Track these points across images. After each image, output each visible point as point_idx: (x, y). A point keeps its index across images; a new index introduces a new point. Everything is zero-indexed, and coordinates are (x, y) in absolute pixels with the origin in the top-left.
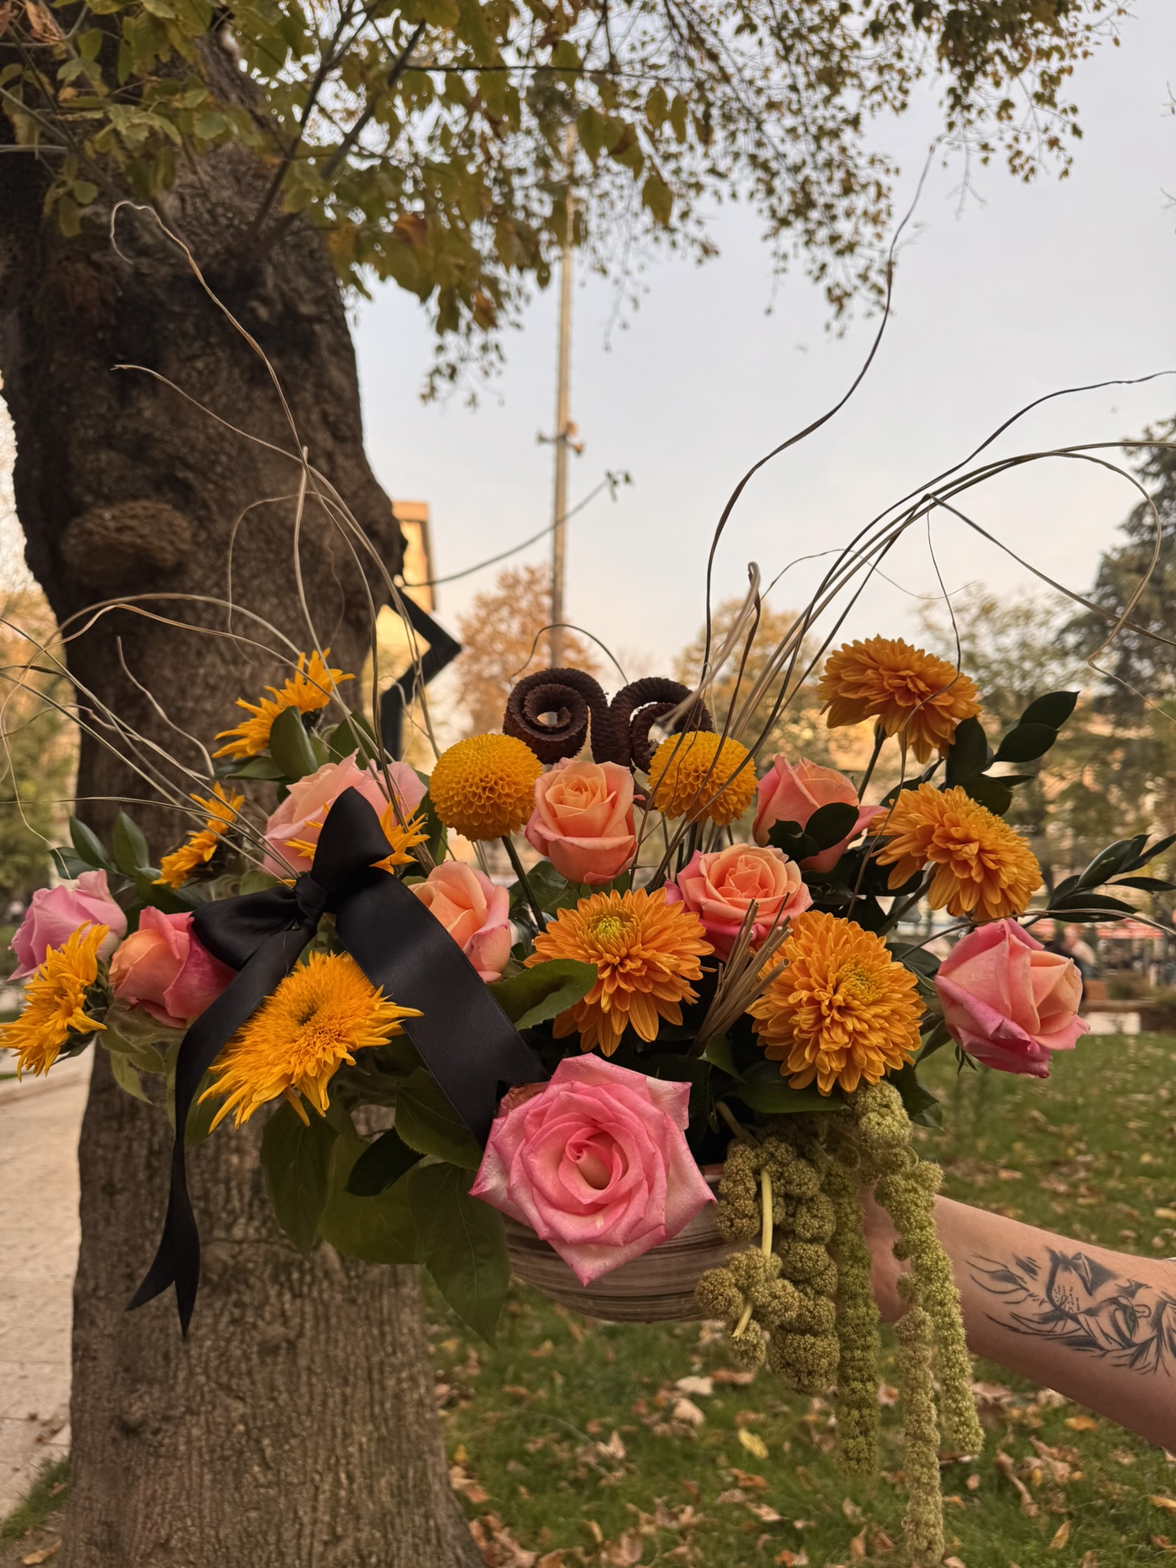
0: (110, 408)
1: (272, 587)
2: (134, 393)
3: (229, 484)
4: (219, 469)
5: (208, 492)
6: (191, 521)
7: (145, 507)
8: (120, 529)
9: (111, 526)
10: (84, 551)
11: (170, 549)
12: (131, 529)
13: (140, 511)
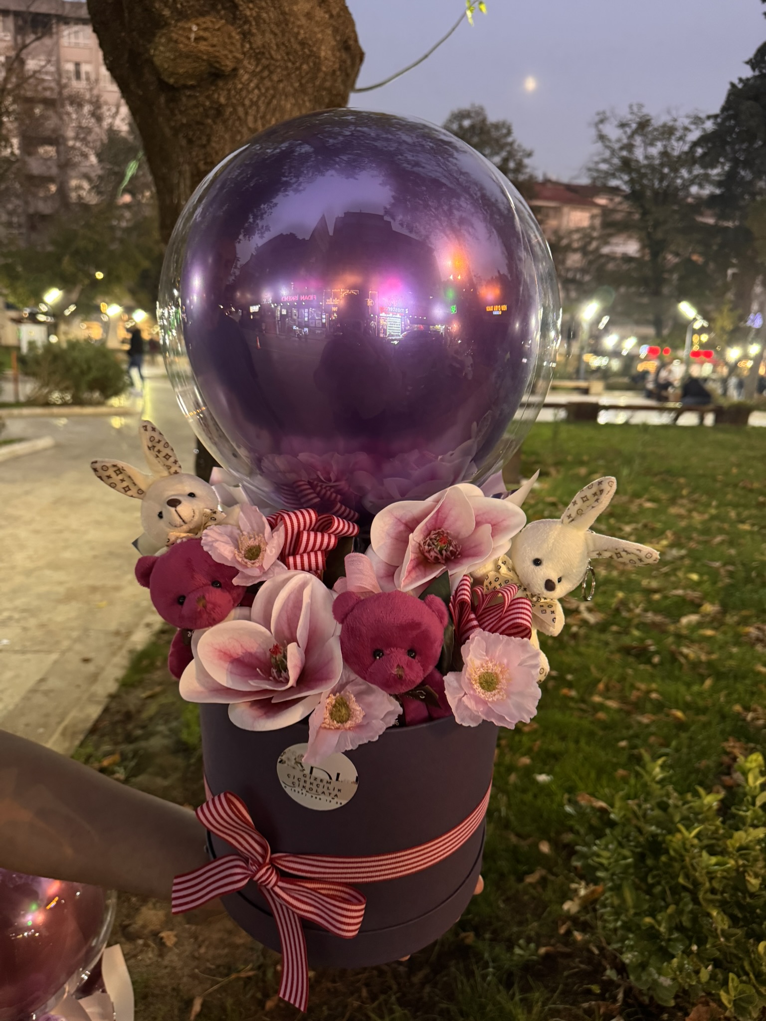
1: (292, 90)
5: (249, 10)
6: (239, 33)
7: (212, 22)
8: (197, 39)
9: (193, 36)
10: (172, 57)
11: (230, 56)
12: (205, 39)
13: (210, 25)
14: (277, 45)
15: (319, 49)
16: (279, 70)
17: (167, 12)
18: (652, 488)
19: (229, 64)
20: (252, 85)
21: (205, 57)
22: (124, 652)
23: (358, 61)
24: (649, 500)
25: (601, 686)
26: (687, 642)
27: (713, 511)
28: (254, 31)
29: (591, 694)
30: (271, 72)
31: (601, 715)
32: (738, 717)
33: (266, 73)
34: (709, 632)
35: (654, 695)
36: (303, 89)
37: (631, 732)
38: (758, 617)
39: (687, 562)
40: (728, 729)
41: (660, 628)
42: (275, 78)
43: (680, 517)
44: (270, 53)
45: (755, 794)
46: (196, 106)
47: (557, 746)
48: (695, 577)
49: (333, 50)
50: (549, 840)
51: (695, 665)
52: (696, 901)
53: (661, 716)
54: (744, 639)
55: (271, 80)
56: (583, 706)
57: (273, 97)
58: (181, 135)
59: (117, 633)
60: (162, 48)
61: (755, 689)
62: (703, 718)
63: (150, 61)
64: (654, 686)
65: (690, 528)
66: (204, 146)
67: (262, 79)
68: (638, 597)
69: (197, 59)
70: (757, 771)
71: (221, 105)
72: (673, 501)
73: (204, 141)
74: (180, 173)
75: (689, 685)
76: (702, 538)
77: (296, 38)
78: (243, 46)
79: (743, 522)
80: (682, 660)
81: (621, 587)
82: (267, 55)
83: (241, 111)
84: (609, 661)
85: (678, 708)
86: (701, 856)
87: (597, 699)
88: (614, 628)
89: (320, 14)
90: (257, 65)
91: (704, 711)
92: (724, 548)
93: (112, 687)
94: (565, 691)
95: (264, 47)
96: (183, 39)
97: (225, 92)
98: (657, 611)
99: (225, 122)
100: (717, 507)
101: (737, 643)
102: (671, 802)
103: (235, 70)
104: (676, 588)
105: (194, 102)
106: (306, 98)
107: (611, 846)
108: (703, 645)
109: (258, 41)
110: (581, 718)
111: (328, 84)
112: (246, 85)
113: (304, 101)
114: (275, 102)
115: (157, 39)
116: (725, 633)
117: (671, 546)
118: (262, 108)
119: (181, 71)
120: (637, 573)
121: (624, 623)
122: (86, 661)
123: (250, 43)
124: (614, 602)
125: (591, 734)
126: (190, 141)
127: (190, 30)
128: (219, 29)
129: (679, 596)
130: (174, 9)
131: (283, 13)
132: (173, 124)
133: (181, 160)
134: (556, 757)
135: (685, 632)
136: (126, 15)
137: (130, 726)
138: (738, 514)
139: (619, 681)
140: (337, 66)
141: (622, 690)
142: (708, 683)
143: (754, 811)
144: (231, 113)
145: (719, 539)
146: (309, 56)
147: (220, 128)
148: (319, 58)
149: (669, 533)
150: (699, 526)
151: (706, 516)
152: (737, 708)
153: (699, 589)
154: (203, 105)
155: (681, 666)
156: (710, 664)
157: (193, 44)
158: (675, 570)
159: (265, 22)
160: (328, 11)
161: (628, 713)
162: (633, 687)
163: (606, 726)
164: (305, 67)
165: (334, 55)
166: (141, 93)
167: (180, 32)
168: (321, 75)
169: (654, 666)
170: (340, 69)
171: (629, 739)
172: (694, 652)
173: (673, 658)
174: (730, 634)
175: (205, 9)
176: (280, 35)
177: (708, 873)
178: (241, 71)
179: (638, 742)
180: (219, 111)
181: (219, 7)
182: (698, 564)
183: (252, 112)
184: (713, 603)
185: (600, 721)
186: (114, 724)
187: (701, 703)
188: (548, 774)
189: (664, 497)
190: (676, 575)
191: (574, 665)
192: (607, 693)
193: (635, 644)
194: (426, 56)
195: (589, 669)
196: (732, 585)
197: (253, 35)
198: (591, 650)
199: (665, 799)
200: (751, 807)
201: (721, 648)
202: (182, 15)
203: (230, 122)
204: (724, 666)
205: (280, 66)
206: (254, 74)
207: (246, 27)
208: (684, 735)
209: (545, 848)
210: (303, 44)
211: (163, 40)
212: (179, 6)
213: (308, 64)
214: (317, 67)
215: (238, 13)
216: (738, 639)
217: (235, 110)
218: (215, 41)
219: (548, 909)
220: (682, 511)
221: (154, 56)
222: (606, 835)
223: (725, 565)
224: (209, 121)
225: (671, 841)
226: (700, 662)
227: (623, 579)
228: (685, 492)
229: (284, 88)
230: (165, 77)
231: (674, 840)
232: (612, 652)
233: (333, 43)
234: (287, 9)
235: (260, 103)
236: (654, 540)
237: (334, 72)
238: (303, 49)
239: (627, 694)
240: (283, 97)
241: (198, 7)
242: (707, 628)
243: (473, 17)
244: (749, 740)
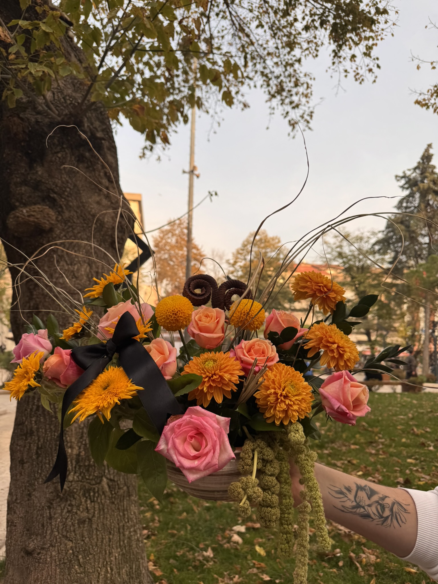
2: (35, 165)
3: (70, 199)
4: (66, 194)
5: (62, 202)
6: (55, 212)
7: (39, 208)
10: (16, 224)
11: (48, 223)
12: (33, 216)
14: (78, 217)
19: (47, 226)
21: (33, 224)
28: (65, 211)
33: (71, 229)
44: (73, 220)
46: (30, 245)
55: (73, 232)
60: (11, 220)
67: (68, 232)
69: (29, 224)
77: (89, 214)
78: (57, 218)
90: (65, 226)
95: (69, 217)
96: (21, 216)
97: (47, 239)
103: (51, 229)
109: (67, 214)
112: (58, 235)
115: (10, 215)
119: (21, 230)
123: (62, 216)
128: (42, 211)
130: (21, 202)
154: (34, 245)
157: (26, 218)
159: (71, 207)
167: (20, 212)
175: (38, 202)
176: (80, 212)
178: (56, 229)
181: (46, 200)
202: (24, 205)
205: (79, 226)
206: (63, 230)
207: (60, 209)
210: (93, 215)
212: (24, 201)
215: (56, 203)
218: (39, 216)
221: (8, 223)
234: (84, 201)
241: (33, 201)
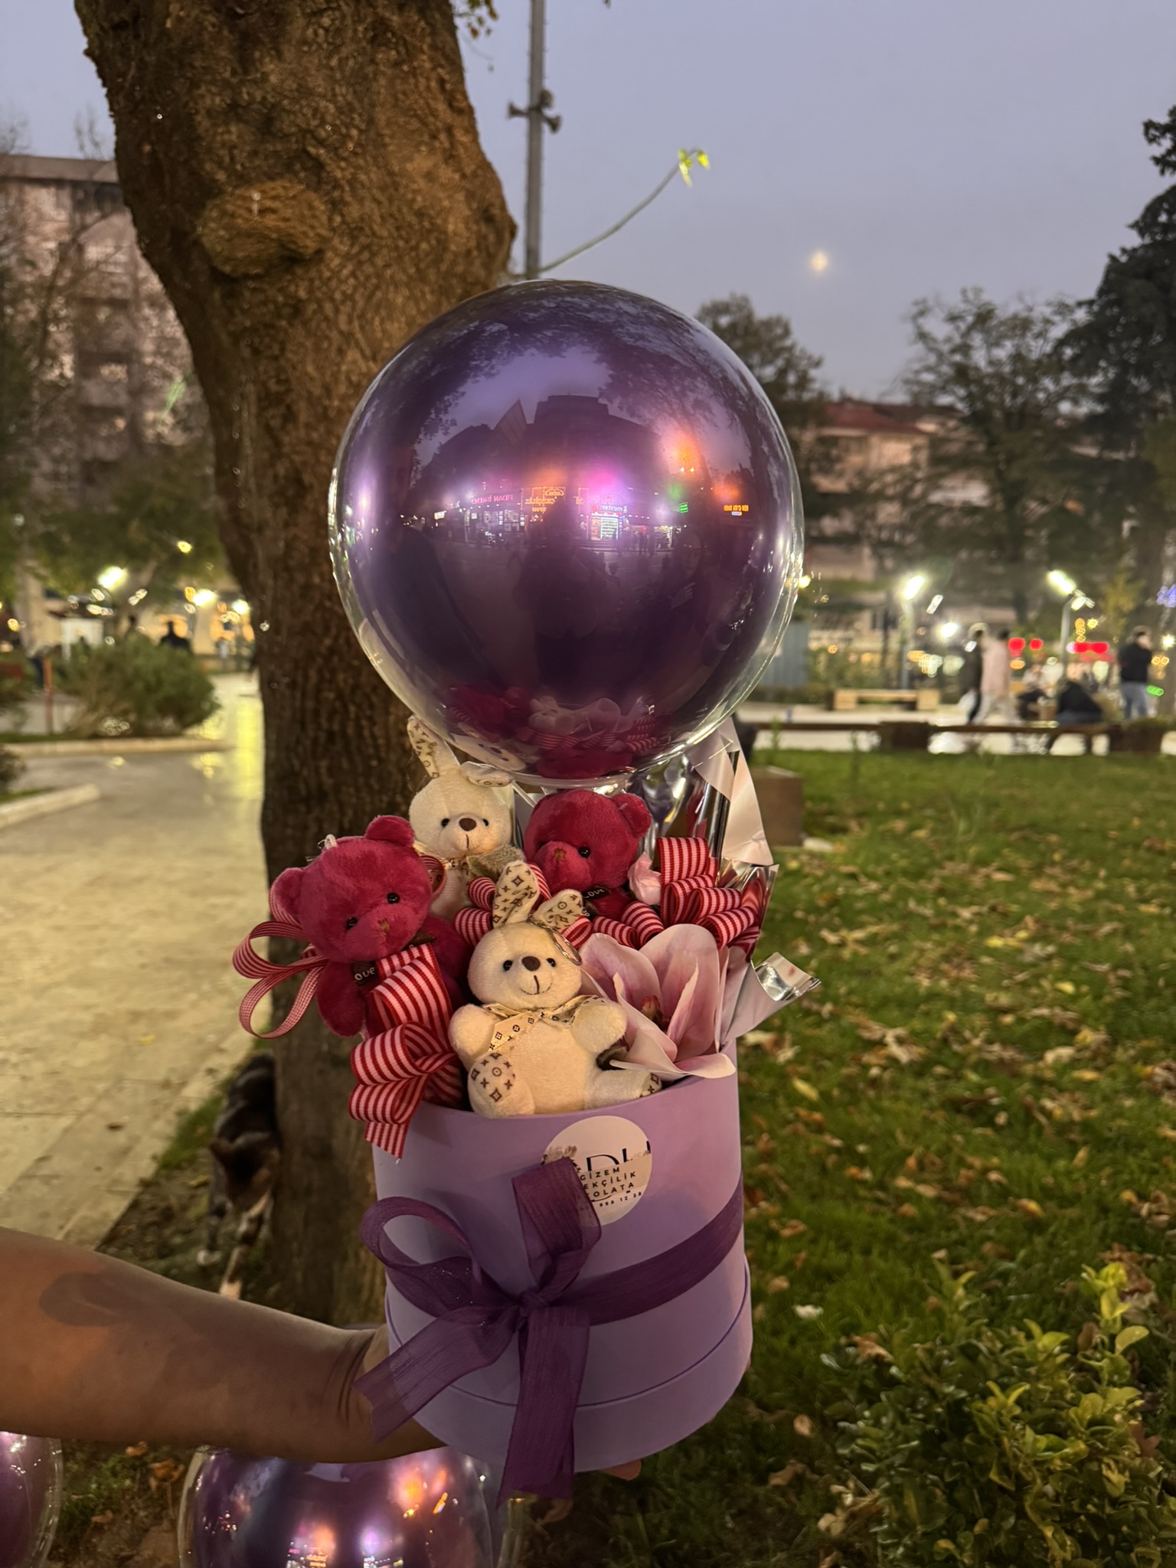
0: (234, 73)
1: (404, 278)
3: (361, 162)
4: (351, 146)
5: (340, 171)
6: (325, 203)
7: (284, 188)
8: (263, 212)
9: (255, 207)
10: (227, 236)
11: (311, 234)
12: (273, 211)
13: (281, 191)
14: (382, 217)
15: (446, 221)
16: (385, 251)
17: (221, 176)
18: (1006, 851)
19: (310, 245)
20: (345, 272)
21: (274, 236)
22: (170, 1115)
23: (507, 235)
24: (1000, 869)
25: (911, 1162)
26: (1053, 1091)
27: (1101, 885)
28: (348, 198)
29: (894, 1175)
30: (373, 255)
31: (908, 1209)
32: (1129, 1210)
33: (366, 255)
34: (1089, 1075)
35: (994, 1176)
36: (421, 275)
37: (954, 1236)
38: (1167, 1050)
39: (1056, 964)
40: (1111, 1230)
41: (1010, 1069)
42: (379, 262)
43: (1049, 894)
44: (371, 228)
45: (1113, 1331)
46: (265, 303)
47: (837, 1259)
48: (1068, 987)
49: (466, 221)
50: (812, 1415)
51: (1064, 1128)
52: (1021, 1514)
53: (1005, 1210)
54: (1144, 1084)
55: (373, 264)
56: (881, 1195)
57: (377, 287)
58: (243, 344)
59: (166, 1085)
60: (212, 225)
61: (1155, 1165)
62: (1073, 1212)
63: (197, 243)
64: (995, 1161)
65: (1063, 912)
66: (276, 358)
67: (360, 263)
68: (978, 1020)
69: (263, 237)
70: (1114, 1292)
71: (300, 301)
72: (1038, 871)
73: (276, 350)
74: (243, 396)
75: (1050, 1159)
76: (1081, 927)
77: (411, 208)
78: (330, 220)
79: (1146, 901)
80: (1042, 1119)
81: (952, 1004)
82: (367, 231)
83: (328, 307)
84: (928, 1123)
85: (1031, 1197)
86: (1024, 1436)
87: (903, 1183)
88: (939, 1070)
89: (446, 173)
90: (352, 245)
91: (1073, 1200)
92: (1117, 941)
93: (147, 1168)
94: (853, 1171)
95: (362, 219)
96: (242, 212)
97: (306, 283)
98: (1005, 1043)
99: (305, 323)
100: (1106, 879)
101: (1133, 1092)
102: (982, 1346)
103: (320, 252)
104: (1037, 1006)
105: (261, 297)
106: (427, 289)
107: (884, 1420)
108: (1078, 1095)
109: (354, 211)
110: (874, 1214)
111: (460, 269)
112: (336, 274)
113: (423, 294)
114: (379, 294)
115: (206, 213)
116: (1113, 1076)
117: (1032, 940)
118: (361, 303)
119: (240, 255)
120: (979, 983)
121: (954, 1063)
122: (114, 1128)
123: (342, 216)
124: (939, 1030)
125: (891, 1240)
126: (256, 352)
127: (252, 200)
128: (294, 197)
129: (1041, 1017)
130: (231, 171)
131: (391, 174)
132: (232, 328)
133: (244, 378)
134: (830, 1276)
135: (1049, 1075)
136: (167, 180)
137: (167, 1232)
138: (1140, 890)
139: (940, 1155)
140: (473, 243)
141: (945, 1169)
142: (1082, 1154)
143: (1112, 1360)
144: (315, 312)
145: (1107, 928)
146: (430, 231)
147: (298, 332)
148: (445, 232)
149: (1029, 920)
150: (1078, 909)
151: (1090, 893)
152: (1128, 1195)
153: (1075, 1007)
154: (275, 302)
155: (1040, 1129)
156: (1086, 1126)
157: (257, 218)
158: (1037, 977)
159: (363, 186)
160: (459, 169)
161: (952, 1205)
162: (961, 1162)
163: (916, 1227)
164: (424, 246)
165: (468, 228)
166: (188, 286)
167: (239, 202)
168: (449, 257)
169: (998, 1129)
170: (478, 247)
171: (948, 1246)
172: (1063, 1106)
173: (1026, 1116)
174: (1122, 1078)
175: (278, 170)
176: (386, 203)
177: (1037, 1463)
178: (330, 254)
179: (963, 1251)
180: (297, 308)
181: (298, 167)
182: (1075, 968)
183: (346, 309)
184: (1096, 1029)
185: (904, 1217)
186: (144, 1228)
187: (1068, 1188)
188: (816, 1305)
189: (1024, 863)
190: (1039, 986)
191: (872, 1129)
192: (920, 1173)
193: (967, 1094)
194: (617, 228)
195: (893, 1136)
196: (1126, 1000)
197: (346, 204)
198: (901, 1106)
199: (974, 1342)
200: (1108, 1353)
201: (1106, 1099)
202: (243, 180)
203: (313, 324)
204: (1110, 1130)
205: (387, 246)
206: (347, 257)
207: (336, 194)
208: (1039, 1241)
209: (803, 1426)
210: (420, 214)
211: (214, 214)
212: (239, 167)
213: (428, 242)
214: (443, 244)
215: (324, 175)
216: (1133, 1086)
217: (320, 307)
218: (288, 213)
219: (804, 1530)
220: (1053, 886)
221: (201, 236)
222: (880, 1400)
223: (1115, 968)
224: (284, 323)
225: (980, 1411)
226: (1072, 1122)
227: (957, 993)
228: (1057, 857)
229: (392, 277)
230: (217, 263)
231: (985, 1408)
232: (932, 1109)
233: (467, 212)
234: (396, 169)
235: (358, 297)
236: (1007, 932)
237: (469, 252)
238: (420, 222)
239: (953, 1175)
240: (392, 289)
241: (265, 168)
242: (1086, 1067)
243: (690, 173)
244: (1144, 1248)
